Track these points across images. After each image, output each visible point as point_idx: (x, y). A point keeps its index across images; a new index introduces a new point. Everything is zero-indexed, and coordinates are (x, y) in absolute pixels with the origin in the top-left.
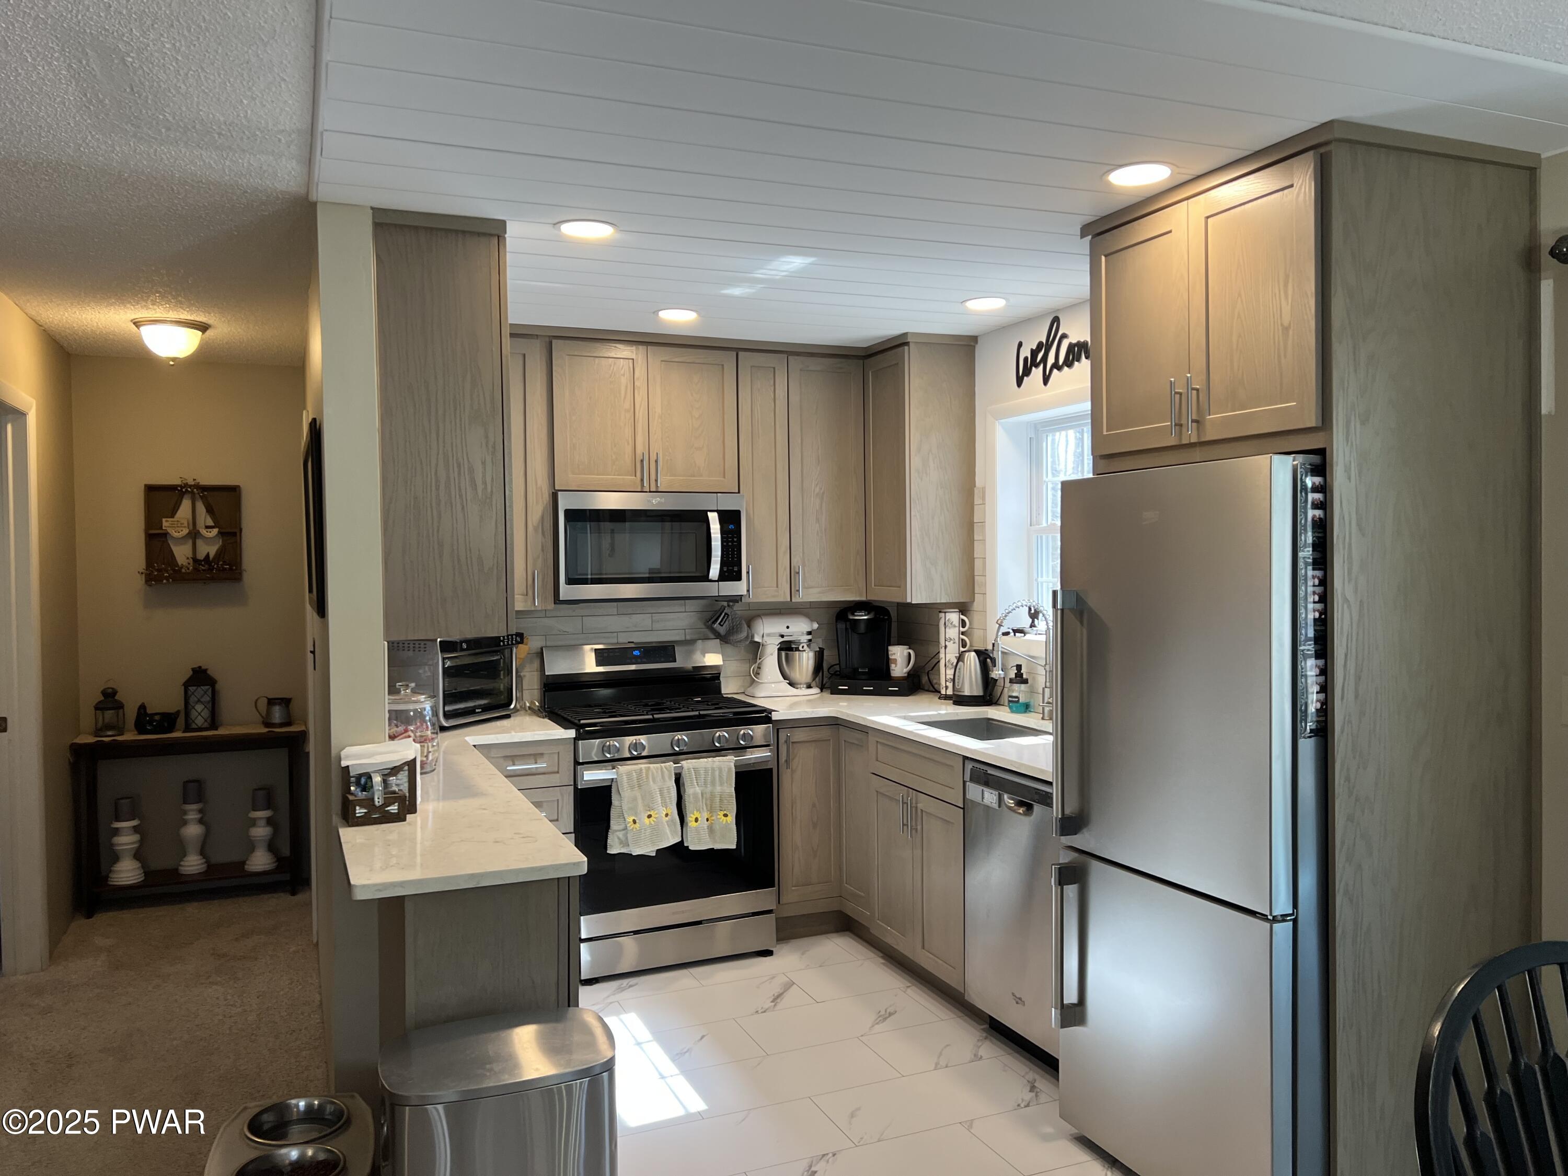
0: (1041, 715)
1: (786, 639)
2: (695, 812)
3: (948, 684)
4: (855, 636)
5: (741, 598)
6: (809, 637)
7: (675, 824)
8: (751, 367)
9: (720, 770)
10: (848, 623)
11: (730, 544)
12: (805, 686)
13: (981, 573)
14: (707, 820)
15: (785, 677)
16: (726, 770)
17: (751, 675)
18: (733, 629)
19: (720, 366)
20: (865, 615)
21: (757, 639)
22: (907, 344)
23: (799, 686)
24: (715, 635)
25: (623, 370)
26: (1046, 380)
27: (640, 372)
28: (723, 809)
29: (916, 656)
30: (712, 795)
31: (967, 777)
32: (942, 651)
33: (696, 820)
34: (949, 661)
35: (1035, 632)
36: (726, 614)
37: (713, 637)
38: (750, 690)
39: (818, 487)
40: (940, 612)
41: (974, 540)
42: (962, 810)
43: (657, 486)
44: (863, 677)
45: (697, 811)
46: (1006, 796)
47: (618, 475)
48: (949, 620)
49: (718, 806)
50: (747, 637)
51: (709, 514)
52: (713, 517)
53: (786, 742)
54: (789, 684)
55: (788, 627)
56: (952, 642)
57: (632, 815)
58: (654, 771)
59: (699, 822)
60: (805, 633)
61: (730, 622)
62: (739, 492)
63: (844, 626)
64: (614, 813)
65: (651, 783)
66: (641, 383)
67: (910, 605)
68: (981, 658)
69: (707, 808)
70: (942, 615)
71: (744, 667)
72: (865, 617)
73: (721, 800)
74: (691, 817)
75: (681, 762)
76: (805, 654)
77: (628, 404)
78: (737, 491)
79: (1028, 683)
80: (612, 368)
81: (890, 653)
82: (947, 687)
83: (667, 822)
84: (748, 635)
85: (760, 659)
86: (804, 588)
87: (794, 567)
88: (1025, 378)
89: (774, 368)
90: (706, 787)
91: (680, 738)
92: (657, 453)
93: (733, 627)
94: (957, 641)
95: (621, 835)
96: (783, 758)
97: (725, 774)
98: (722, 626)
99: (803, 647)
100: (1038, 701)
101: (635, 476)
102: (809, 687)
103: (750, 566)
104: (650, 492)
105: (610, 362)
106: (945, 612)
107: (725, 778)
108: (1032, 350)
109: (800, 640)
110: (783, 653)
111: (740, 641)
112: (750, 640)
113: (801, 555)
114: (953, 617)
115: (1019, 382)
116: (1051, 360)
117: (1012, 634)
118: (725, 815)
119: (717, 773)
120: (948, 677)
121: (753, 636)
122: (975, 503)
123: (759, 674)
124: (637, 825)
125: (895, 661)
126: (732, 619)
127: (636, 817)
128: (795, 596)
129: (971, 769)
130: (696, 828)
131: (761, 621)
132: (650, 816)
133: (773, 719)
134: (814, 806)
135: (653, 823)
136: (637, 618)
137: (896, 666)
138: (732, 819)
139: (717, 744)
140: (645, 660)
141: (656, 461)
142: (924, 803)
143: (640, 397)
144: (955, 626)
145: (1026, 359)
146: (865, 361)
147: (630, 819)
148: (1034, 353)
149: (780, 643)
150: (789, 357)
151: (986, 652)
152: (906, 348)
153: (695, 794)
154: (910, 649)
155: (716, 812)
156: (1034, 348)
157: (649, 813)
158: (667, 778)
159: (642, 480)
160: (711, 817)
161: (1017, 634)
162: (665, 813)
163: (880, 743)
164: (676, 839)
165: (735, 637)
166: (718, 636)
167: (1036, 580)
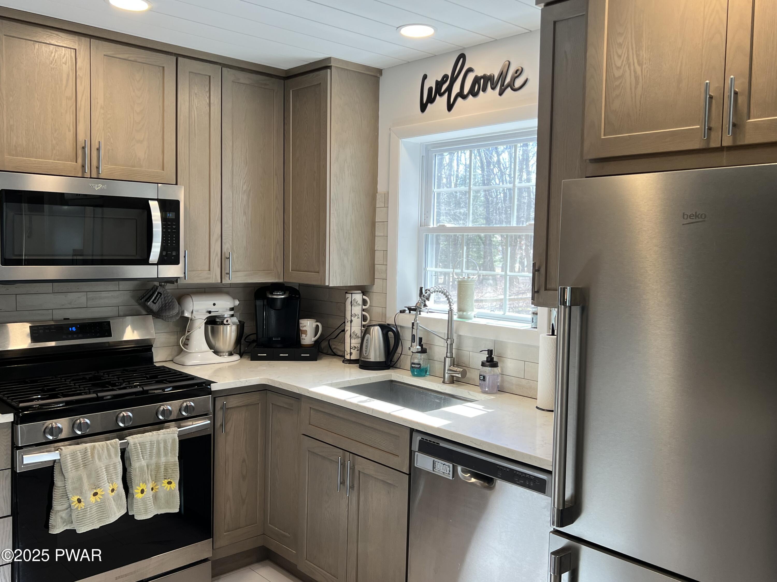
0: (442, 379)
1: (212, 314)
2: (141, 484)
3: (352, 351)
4: (273, 312)
5: (177, 279)
6: (232, 313)
7: (121, 498)
8: (189, 72)
9: (165, 442)
10: (265, 301)
11: (169, 230)
12: (227, 354)
13: (381, 262)
14: (152, 489)
15: (211, 346)
16: (171, 441)
17: (180, 345)
18: (165, 306)
19: (161, 68)
20: (282, 295)
21: (187, 314)
22: (329, 67)
23: (222, 354)
24: (147, 312)
25: (65, 58)
26: (450, 107)
27: (83, 62)
28: (167, 478)
29: (323, 327)
30: (158, 467)
31: (416, 447)
32: (348, 325)
33: (142, 491)
34: (354, 332)
35: (427, 310)
36: (159, 293)
37: (145, 313)
38: (178, 359)
39: (246, 185)
40: (346, 293)
41: (375, 236)
42: (408, 476)
43: (98, 173)
44: (279, 346)
45: (143, 483)
46: (459, 468)
47: (58, 160)
48: (354, 300)
49: (163, 475)
50: (178, 314)
51: (150, 202)
52: (154, 206)
53: (222, 408)
54: (214, 352)
55: (214, 304)
56: (357, 317)
57: (77, 495)
58: (100, 449)
59: (145, 493)
60: (229, 309)
61: (163, 300)
62: (176, 184)
63: (262, 303)
64: (57, 494)
65: (97, 460)
66: (83, 72)
67: (328, 287)
68: (384, 332)
69: (152, 478)
70: (349, 296)
71: (173, 339)
72: (283, 297)
73: (166, 470)
74: (137, 489)
75: (126, 438)
76: (228, 327)
77: (70, 92)
78: (175, 183)
79: (427, 352)
80: (53, 55)
81: (301, 325)
82: (351, 354)
83: (113, 497)
84: (179, 311)
85: (188, 332)
86: (233, 272)
87: (225, 253)
88: (429, 105)
89: (210, 77)
90: (151, 459)
91: (125, 415)
92: (99, 142)
93: (166, 304)
94: (360, 316)
95: (64, 514)
96: (218, 424)
97: (169, 445)
98: (155, 303)
99: (227, 321)
100: (438, 367)
101: (76, 162)
102: (231, 354)
103: (186, 251)
104: (91, 178)
105: (51, 49)
106: (352, 293)
107: (169, 449)
108: (437, 82)
109: (224, 315)
110: (209, 327)
111: (171, 317)
112: (180, 316)
113: (231, 243)
114: (358, 297)
115: (423, 108)
116: (456, 89)
117: (408, 311)
118: (170, 483)
119: (162, 445)
120: (352, 345)
121: (183, 312)
122: (377, 207)
123: (187, 345)
124: (82, 504)
125: (305, 332)
126: (164, 298)
127: (80, 496)
128: (225, 279)
129: (420, 440)
130: (143, 499)
131: (190, 299)
132: (95, 494)
133: (212, 390)
134: (244, 461)
135: (99, 500)
136: (72, 296)
137: (306, 336)
138: (175, 486)
139: (161, 417)
140: (80, 335)
141: (98, 149)
142: (361, 464)
143: (83, 87)
144: (359, 305)
145: (430, 89)
146: (285, 81)
147: (75, 499)
148: (439, 84)
149: (207, 318)
150: (223, 68)
151: (389, 326)
152: (329, 70)
153: (141, 468)
154: (317, 322)
155: (160, 481)
156: (439, 80)
157: (95, 491)
158: (113, 455)
159: (83, 166)
160: (155, 486)
161: (411, 312)
162: (111, 489)
163: (313, 409)
164: (122, 511)
165: (168, 314)
166: (150, 312)
167: (425, 269)
